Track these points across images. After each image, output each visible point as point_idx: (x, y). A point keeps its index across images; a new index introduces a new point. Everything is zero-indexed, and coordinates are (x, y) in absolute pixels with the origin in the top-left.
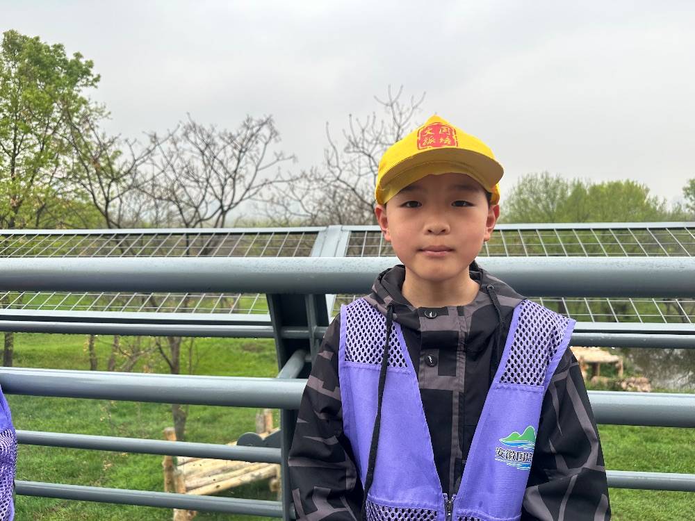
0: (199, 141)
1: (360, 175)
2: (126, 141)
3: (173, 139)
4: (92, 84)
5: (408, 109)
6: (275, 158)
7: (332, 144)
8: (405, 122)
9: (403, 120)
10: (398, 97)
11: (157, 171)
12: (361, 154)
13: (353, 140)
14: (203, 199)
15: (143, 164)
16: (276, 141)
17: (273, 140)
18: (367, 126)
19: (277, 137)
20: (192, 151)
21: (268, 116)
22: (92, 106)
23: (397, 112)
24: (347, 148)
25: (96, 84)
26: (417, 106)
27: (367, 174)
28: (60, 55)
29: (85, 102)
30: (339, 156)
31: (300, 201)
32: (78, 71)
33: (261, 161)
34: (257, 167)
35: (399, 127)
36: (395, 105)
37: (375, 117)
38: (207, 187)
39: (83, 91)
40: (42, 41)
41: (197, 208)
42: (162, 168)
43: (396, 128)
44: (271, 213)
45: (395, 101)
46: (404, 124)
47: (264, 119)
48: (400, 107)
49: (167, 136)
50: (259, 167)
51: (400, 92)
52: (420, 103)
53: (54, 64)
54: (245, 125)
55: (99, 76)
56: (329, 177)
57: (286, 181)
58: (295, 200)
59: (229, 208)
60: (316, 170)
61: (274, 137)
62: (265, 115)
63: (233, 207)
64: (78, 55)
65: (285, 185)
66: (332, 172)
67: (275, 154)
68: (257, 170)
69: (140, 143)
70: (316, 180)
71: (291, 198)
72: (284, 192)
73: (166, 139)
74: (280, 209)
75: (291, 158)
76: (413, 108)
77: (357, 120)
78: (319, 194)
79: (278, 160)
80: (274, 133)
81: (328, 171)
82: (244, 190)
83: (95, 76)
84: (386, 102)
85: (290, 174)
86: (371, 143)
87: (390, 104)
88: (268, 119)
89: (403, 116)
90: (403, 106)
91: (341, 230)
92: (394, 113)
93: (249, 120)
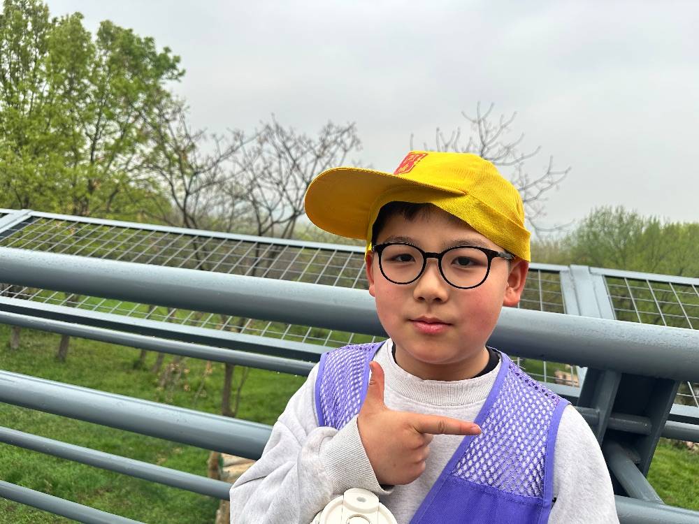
2: (214, 136)
4: (176, 78)
5: (495, 128)
8: (492, 141)
9: (489, 140)
10: (486, 115)
11: (238, 169)
15: (226, 161)
16: (358, 149)
17: (354, 148)
18: (452, 139)
21: (351, 123)
22: (174, 99)
23: (483, 130)
25: (180, 78)
26: (505, 125)
28: (150, 48)
29: (168, 96)
32: (165, 64)
35: (484, 146)
36: (482, 123)
37: (459, 133)
39: (167, 84)
40: (135, 33)
41: (271, 211)
43: (481, 147)
45: (484, 119)
46: (489, 143)
47: (346, 127)
48: (487, 126)
49: (254, 135)
51: (490, 111)
52: (510, 122)
53: (143, 56)
54: (325, 130)
55: (184, 71)
59: (301, 213)
61: (356, 145)
64: (167, 50)
76: (502, 127)
77: (441, 135)
80: (356, 141)
83: (181, 71)
84: (473, 119)
87: (477, 121)
88: (351, 127)
89: (489, 135)
90: (490, 124)
91: (591, 273)
92: (480, 131)
93: (330, 126)
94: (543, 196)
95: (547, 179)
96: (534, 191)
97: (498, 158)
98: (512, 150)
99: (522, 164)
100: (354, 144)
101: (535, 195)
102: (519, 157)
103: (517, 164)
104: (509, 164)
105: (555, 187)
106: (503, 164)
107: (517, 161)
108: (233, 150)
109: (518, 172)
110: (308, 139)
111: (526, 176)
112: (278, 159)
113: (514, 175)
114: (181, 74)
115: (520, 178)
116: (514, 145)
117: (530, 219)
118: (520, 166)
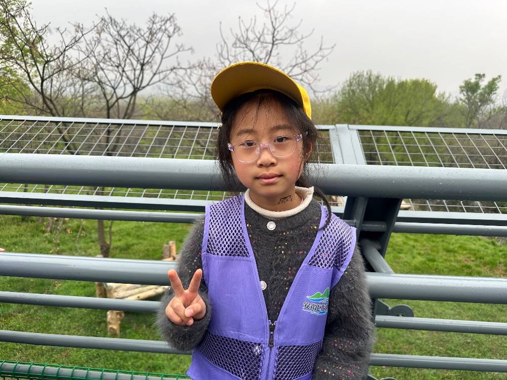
2: (58, 29)
5: (281, 15)
6: (177, 49)
7: (224, 40)
8: (280, 25)
9: (278, 24)
10: (274, 6)
12: (245, 49)
13: (240, 35)
15: (71, 49)
16: (179, 35)
17: (176, 34)
18: (250, 25)
19: (180, 32)
20: (107, 40)
21: (172, 15)
23: (273, 17)
24: (235, 43)
26: (288, 13)
30: (229, 50)
31: (194, 85)
33: (165, 51)
34: (162, 56)
35: (275, 30)
36: (272, 12)
37: (255, 20)
41: (115, 89)
42: (87, 55)
43: (272, 30)
44: (171, 93)
45: (273, 9)
46: (278, 27)
47: (169, 16)
48: (276, 14)
49: (93, 27)
50: (164, 56)
52: (291, 11)
54: (151, 19)
56: (219, 67)
57: (184, 69)
58: (191, 84)
59: (139, 89)
60: (209, 61)
61: (177, 31)
62: (169, 14)
65: (184, 71)
66: (223, 63)
67: (177, 46)
68: (162, 58)
69: (69, 32)
70: (209, 68)
71: (188, 83)
72: (182, 77)
73: (92, 30)
74: (180, 90)
75: (189, 49)
76: (286, 15)
77: (242, 21)
79: (179, 51)
80: (177, 29)
81: (219, 62)
82: (152, 75)
84: (265, 9)
85: (190, 63)
87: (268, 10)
88: (172, 17)
89: (277, 20)
90: (278, 12)
91: (349, 129)
92: (271, 18)
93: (154, 16)
94: (317, 67)
95: (319, 54)
96: (311, 63)
97: (286, 39)
98: (294, 32)
99: (302, 42)
100: (176, 31)
101: (312, 66)
102: (300, 37)
103: (299, 43)
105: (325, 58)
106: (289, 43)
107: (299, 41)
108: (76, 41)
109: (300, 49)
110: (138, 29)
111: (305, 51)
112: (115, 46)
113: (297, 51)
115: (301, 54)
116: (296, 28)
117: (309, 84)
118: (301, 44)
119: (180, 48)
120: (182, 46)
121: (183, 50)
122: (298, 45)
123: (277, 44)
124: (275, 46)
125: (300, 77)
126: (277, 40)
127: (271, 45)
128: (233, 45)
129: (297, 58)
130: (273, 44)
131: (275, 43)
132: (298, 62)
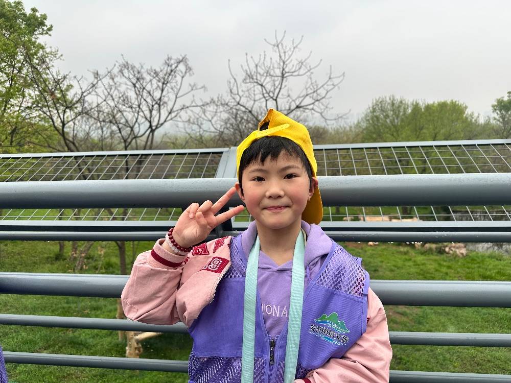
0: (131, 77)
1: (255, 101)
2: (75, 77)
3: (111, 75)
4: (47, 33)
5: (290, 49)
6: (190, 88)
7: (233, 77)
8: (288, 60)
9: (287, 57)
10: (282, 40)
11: (100, 100)
12: (255, 84)
13: (249, 72)
14: (136, 121)
15: (89, 95)
16: (190, 75)
17: (188, 74)
18: (259, 61)
19: (191, 72)
20: (126, 84)
21: (183, 56)
22: (48, 50)
23: (282, 51)
24: (245, 79)
25: (49, 33)
26: (296, 46)
27: (260, 99)
28: (20, 10)
29: (43, 48)
30: (239, 86)
31: (210, 121)
32: (36, 23)
33: (179, 90)
34: (176, 96)
35: (284, 63)
36: (280, 46)
37: (265, 55)
38: (138, 112)
39: (41, 39)
41: (132, 128)
42: (104, 98)
43: (282, 64)
44: (189, 131)
45: (280, 43)
47: (181, 58)
48: (284, 47)
49: (107, 73)
50: (178, 96)
51: (284, 36)
52: (299, 44)
53: (16, 17)
54: (166, 62)
55: (52, 26)
56: (231, 102)
57: (199, 106)
58: (206, 120)
59: (157, 128)
60: (221, 97)
61: (189, 72)
62: (181, 55)
63: (160, 127)
64: (34, 10)
65: (199, 109)
66: (234, 98)
67: (190, 85)
68: (176, 98)
69: (86, 79)
70: (222, 104)
71: (203, 119)
72: (198, 114)
73: (106, 76)
74: (195, 127)
75: (202, 87)
76: (294, 48)
77: (252, 57)
78: (225, 116)
79: (192, 90)
80: (189, 69)
81: (231, 98)
82: (167, 114)
83: (49, 27)
84: (273, 43)
85: (202, 101)
86: (263, 75)
87: (276, 45)
88: (183, 58)
89: (287, 54)
90: (286, 46)
92: (279, 52)
93: (169, 59)
94: (328, 96)
95: (329, 83)
96: (322, 92)
97: (294, 72)
98: (304, 64)
99: (312, 73)
101: (323, 96)
102: (309, 69)
103: (309, 73)
104: (302, 75)
105: (336, 87)
106: (298, 75)
109: (310, 80)
111: (316, 82)
112: (133, 89)
113: (307, 82)
114: (50, 29)
115: (312, 83)
116: (305, 60)
117: (321, 114)
118: (310, 75)
119: (193, 87)
120: (195, 85)
121: (196, 89)
122: (307, 76)
123: (286, 77)
124: (285, 79)
125: (310, 107)
126: (286, 73)
127: (280, 78)
128: (243, 81)
129: (307, 89)
130: (283, 77)
131: (285, 76)
132: (309, 93)
